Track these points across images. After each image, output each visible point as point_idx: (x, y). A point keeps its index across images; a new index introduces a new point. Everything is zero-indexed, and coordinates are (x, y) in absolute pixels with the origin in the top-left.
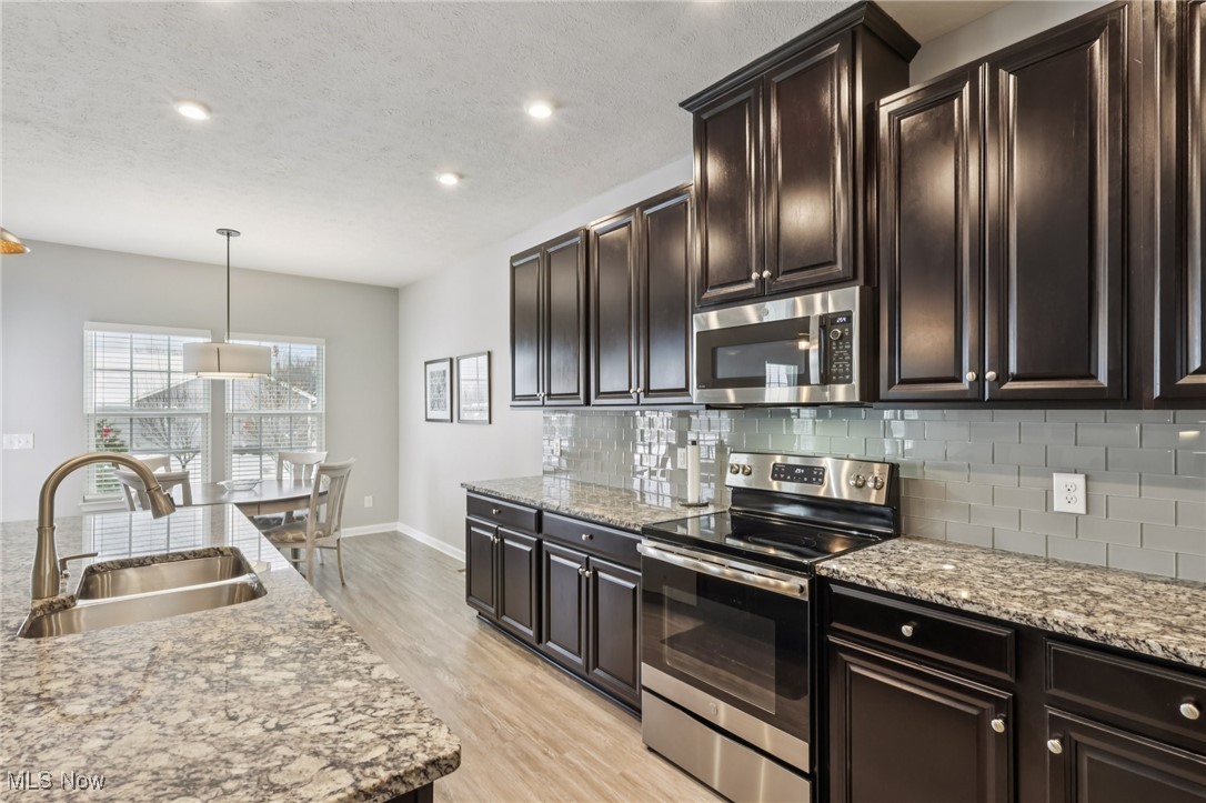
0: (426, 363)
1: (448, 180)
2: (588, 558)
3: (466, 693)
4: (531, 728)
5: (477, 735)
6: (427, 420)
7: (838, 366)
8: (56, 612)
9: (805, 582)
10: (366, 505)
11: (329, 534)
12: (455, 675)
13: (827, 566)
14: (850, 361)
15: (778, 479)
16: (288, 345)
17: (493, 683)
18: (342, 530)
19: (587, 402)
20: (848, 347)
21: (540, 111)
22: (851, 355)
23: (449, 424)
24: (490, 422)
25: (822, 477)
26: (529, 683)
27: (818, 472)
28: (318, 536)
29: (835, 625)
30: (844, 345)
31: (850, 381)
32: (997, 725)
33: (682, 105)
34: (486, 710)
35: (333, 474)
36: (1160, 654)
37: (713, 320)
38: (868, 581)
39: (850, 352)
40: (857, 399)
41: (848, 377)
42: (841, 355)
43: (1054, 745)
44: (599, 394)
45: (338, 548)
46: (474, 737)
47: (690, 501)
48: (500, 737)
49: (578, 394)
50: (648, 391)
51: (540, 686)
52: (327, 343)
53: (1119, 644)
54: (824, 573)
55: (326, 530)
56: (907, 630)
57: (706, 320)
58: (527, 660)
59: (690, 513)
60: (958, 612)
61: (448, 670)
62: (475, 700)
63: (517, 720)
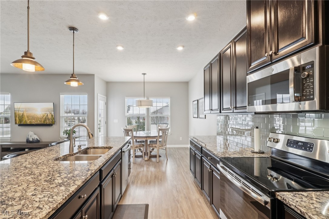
0: (193, 101)
1: (180, 49)
2: (211, 165)
3: (177, 198)
4: (187, 216)
5: (172, 212)
6: (194, 117)
7: (306, 91)
8: (71, 156)
9: (269, 199)
10: (180, 139)
11: (163, 146)
12: (177, 192)
13: (281, 195)
14: (313, 88)
16: (156, 99)
17: (186, 198)
18: (167, 145)
19: (220, 112)
20: (312, 80)
22: (313, 85)
23: (197, 119)
24: (205, 118)
25: (312, 148)
26: (196, 201)
27: (311, 145)
28: (160, 146)
30: (310, 80)
31: (313, 99)
34: (179, 205)
35: (163, 131)
38: (301, 211)
39: (313, 83)
40: (317, 108)
41: (312, 97)
42: (308, 85)
44: (223, 109)
45: (166, 150)
46: (171, 212)
47: (255, 151)
48: (177, 215)
49: (218, 109)
50: (236, 108)
51: (199, 203)
52: (171, 98)
54: (279, 198)
55: (162, 145)
57: (251, 78)
58: (200, 193)
59: (256, 155)
61: (177, 190)
62: (178, 201)
63: (185, 212)
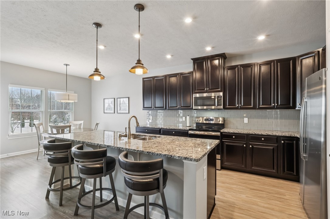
0: (104, 99)
6: (105, 113)
9: (220, 133)
13: (222, 131)
14: (221, 103)
15: (206, 121)
21: (169, 57)
24: (129, 113)
27: (213, 119)
29: (223, 139)
31: (221, 106)
32: (245, 146)
33: (192, 59)
36: (260, 134)
37: (198, 95)
38: (228, 132)
39: (221, 101)
40: (222, 108)
43: (251, 146)
44: (169, 107)
47: (188, 126)
49: (164, 107)
50: (181, 107)
53: (257, 134)
56: (234, 137)
57: (196, 95)
60: (240, 134)
